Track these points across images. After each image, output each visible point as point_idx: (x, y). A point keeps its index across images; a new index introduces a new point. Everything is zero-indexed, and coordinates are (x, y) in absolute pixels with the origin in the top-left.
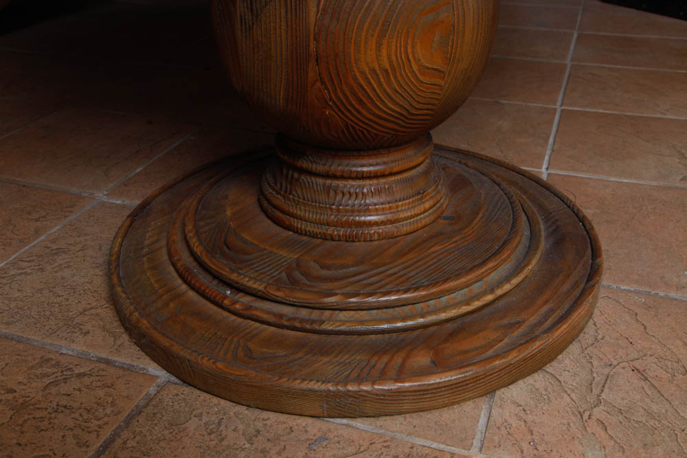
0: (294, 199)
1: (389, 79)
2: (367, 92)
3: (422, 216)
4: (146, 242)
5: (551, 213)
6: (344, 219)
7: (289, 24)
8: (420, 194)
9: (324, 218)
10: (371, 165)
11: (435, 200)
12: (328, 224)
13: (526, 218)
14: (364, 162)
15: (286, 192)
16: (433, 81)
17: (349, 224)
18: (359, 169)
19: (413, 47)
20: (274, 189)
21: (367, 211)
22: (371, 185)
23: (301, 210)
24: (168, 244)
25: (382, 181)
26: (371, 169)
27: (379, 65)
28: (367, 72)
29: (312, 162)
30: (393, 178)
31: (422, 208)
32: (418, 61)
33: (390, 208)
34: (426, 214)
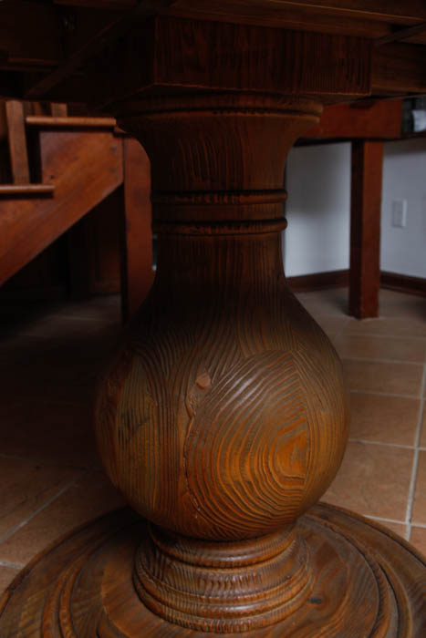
0: (166, 588)
1: (252, 489)
2: (232, 500)
3: (290, 602)
4: (21, 624)
5: (417, 584)
6: (213, 610)
7: (162, 442)
8: (288, 579)
9: (194, 608)
10: (239, 555)
11: (302, 583)
12: (199, 615)
13: (392, 593)
14: (232, 552)
15: (158, 577)
16: (293, 487)
17: (218, 615)
18: (228, 559)
19: (273, 461)
20: (147, 573)
21: (236, 601)
22: (239, 574)
23: (172, 599)
24: (41, 627)
25: (250, 568)
26: (239, 558)
27: (243, 478)
28: (232, 483)
29: (182, 551)
30: (260, 566)
31: (289, 594)
32: (278, 473)
33: (258, 597)
34: (294, 599)
